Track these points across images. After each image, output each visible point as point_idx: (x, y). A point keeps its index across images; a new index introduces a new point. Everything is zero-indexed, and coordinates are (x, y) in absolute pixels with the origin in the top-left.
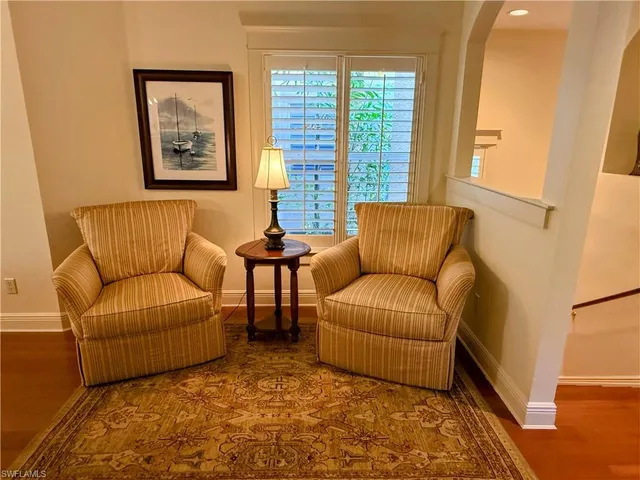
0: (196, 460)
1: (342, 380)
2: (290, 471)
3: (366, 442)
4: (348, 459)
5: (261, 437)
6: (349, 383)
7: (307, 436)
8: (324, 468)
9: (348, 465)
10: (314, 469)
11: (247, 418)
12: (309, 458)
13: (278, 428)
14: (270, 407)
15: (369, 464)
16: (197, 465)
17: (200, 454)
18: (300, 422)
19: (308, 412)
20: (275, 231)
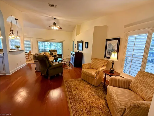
0: (74, 91)
1: (104, 105)
2: (76, 101)
3: (87, 112)
4: (82, 110)
5: (81, 96)
6: (104, 107)
7: (84, 102)
8: (78, 106)
9: (80, 110)
10: (77, 105)
11: (84, 94)
12: (79, 104)
13: (84, 97)
14: (88, 95)
15: (82, 114)
16: (73, 91)
17: (75, 91)
18: (87, 100)
19: (90, 101)
20: (112, 69)
